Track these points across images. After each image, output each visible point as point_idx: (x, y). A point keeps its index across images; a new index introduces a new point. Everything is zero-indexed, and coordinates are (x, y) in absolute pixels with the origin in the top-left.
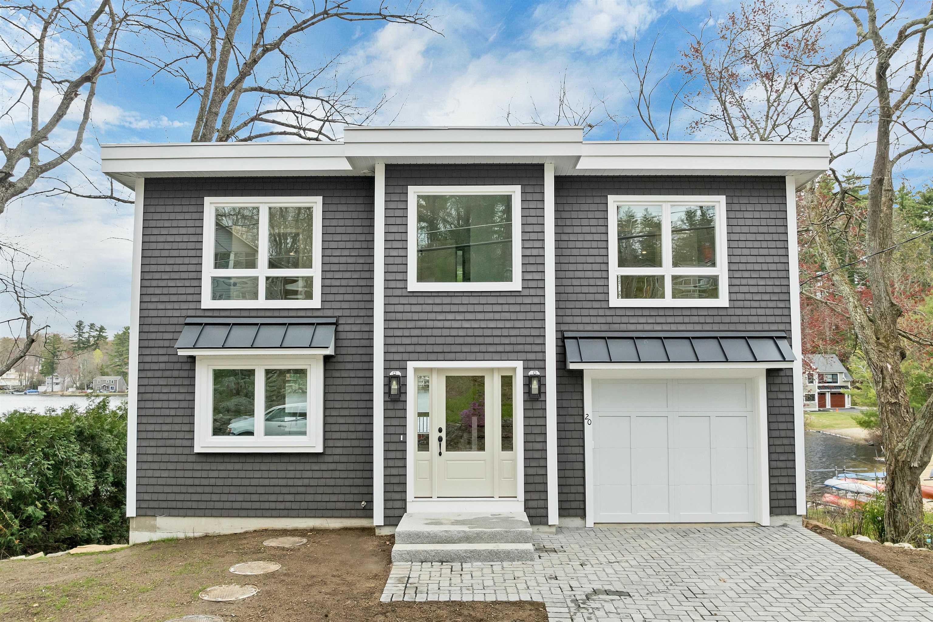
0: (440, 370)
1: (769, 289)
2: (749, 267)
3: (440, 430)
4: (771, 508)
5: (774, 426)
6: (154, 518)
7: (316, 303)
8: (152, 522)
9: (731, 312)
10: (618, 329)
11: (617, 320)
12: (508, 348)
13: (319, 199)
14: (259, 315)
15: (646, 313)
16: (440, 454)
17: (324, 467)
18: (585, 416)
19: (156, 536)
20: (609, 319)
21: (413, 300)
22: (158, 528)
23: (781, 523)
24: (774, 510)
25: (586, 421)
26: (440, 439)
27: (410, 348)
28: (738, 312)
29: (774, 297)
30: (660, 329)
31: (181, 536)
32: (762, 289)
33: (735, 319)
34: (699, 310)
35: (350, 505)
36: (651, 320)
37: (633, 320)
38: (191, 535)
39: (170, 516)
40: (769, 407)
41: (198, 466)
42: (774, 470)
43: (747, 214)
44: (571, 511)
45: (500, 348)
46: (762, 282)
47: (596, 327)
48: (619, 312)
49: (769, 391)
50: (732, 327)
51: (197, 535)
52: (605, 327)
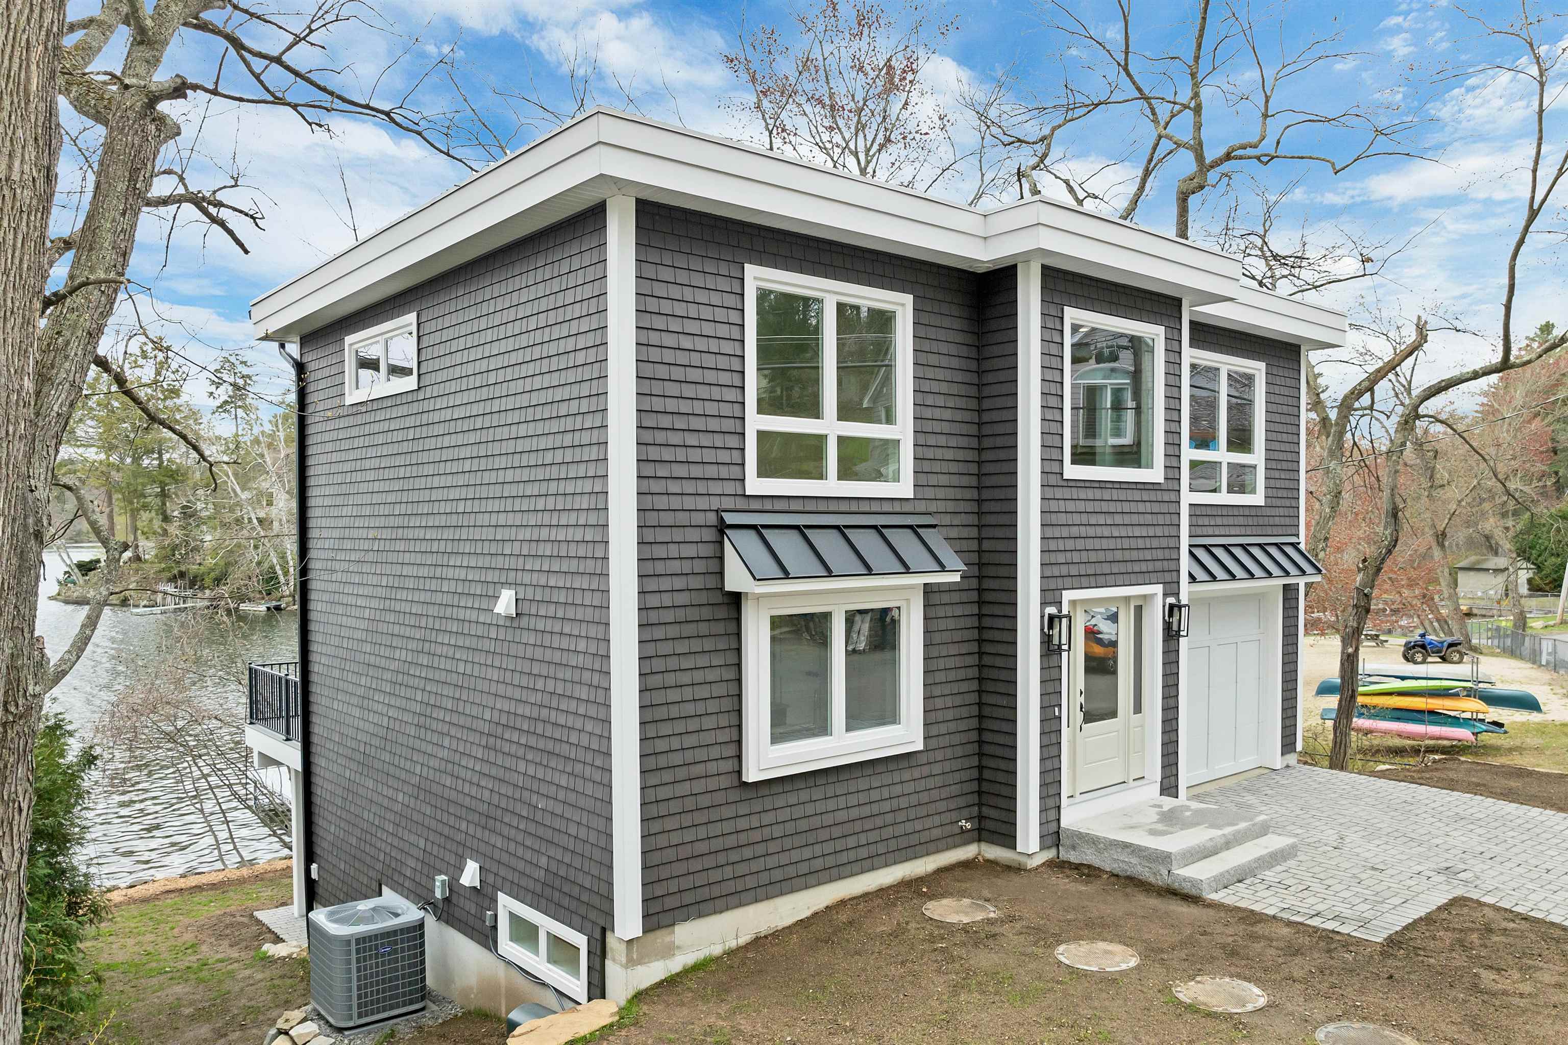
1: (1287, 484)
2: (1276, 456)
3: (1081, 694)
4: (1282, 747)
6: (670, 929)
7: (904, 488)
8: (668, 939)
9: (1264, 512)
12: (1151, 567)
13: (908, 299)
15: (1209, 511)
16: (1081, 729)
17: (916, 773)
19: (676, 964)
21: (1067, 493)
22: (678, 947)
26: (1081, 707)
27: (1064, 570)
28: (1268, 512)
29: (1290, 494)
30: (1218, 533)
31: (717, 950)
32: (1283, 484)
33: (1266, 521)
34: (1244, 508)
35: (948, 830)
36: (1212, 521)
37: (1200, 521)
38: (733, 944)
39: (700, 916)
41: (743, 809)
42: (1284, 702)
43: (1276, 389)
45: (1143, 567)
46: (1283, 475)
50: (1265, 531)
51: (742, 941)
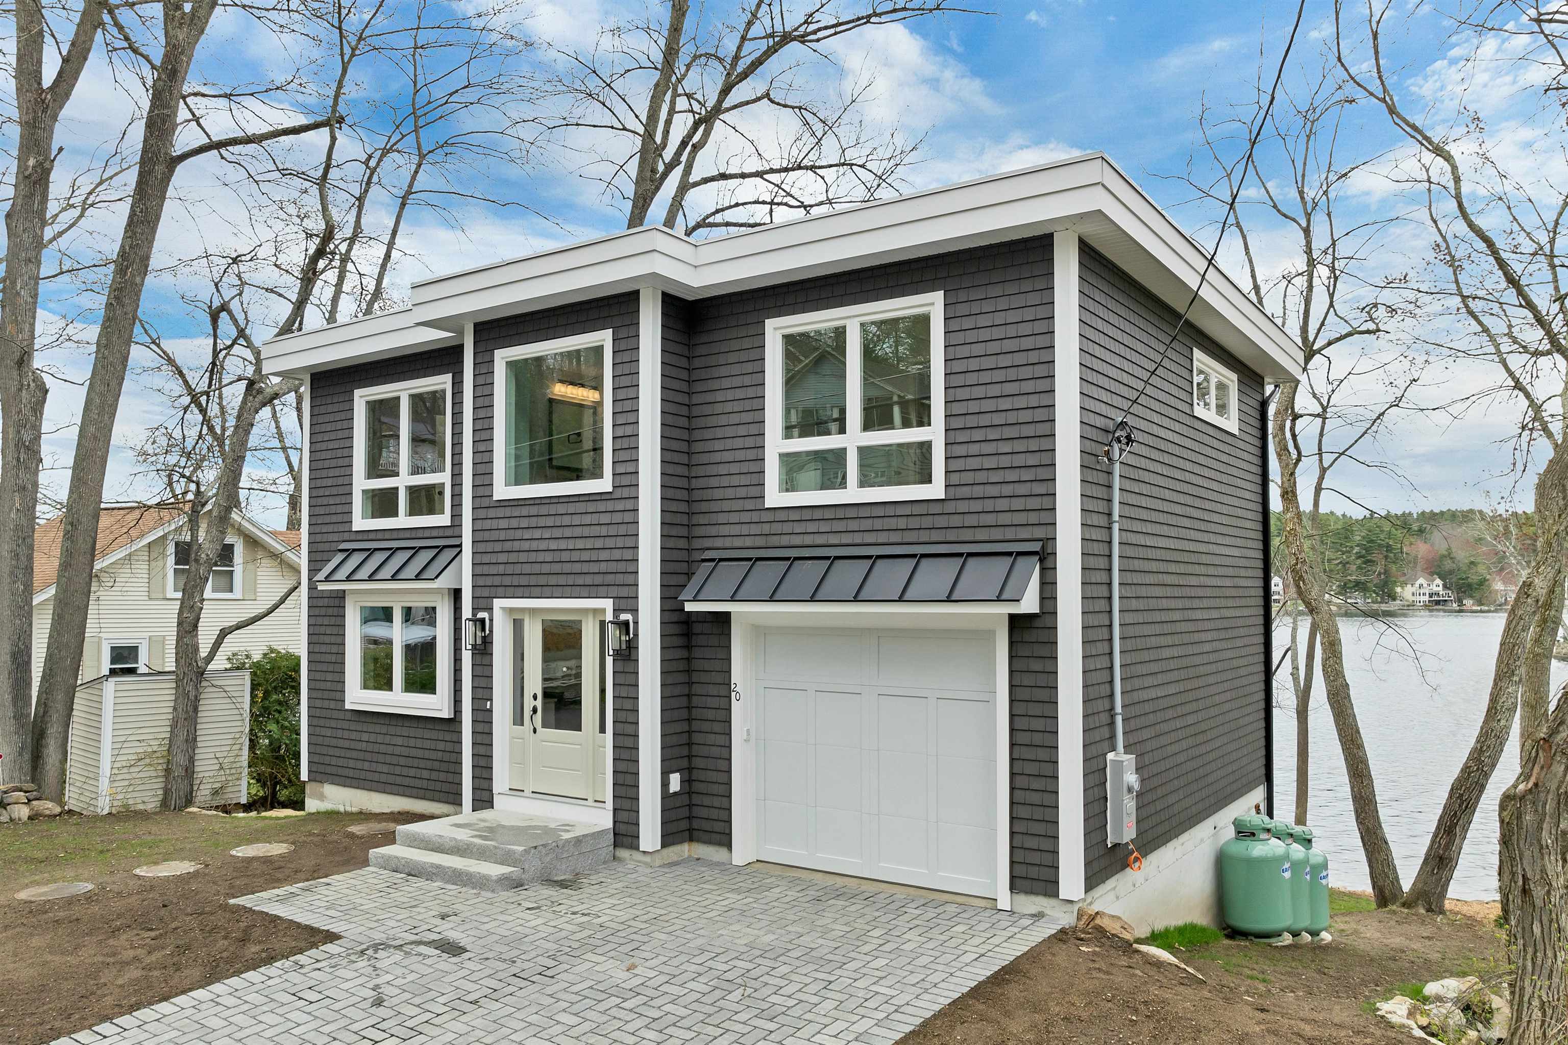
0: (533, 611)
1: (1019, 460)
2: (985, 420)
3: (535, 697)
4: (1012, 877)
5: (1021, 723)
7: (446, 518)
9: (950, 507)
10: (778, 544)
11: (777, 528)
12: (598, 579)
14: (400, 537)
15: (818, 514)
16: (535, 731)
18: (733, 686)
20: (766, 528)
21: (500, 512)
23: (1033, 910)
24: (1017, 883)
25: (733, 694)
26: (535, 710)
27: (497, 581)
28: (963, 506)
29: (1027, 475)
30: (836, 542)
32: (1005, 461)
33: (956, 521)
34: (897, 506)
36: (824, 527)
37: (799, 528)
40: (1012, 686)
42: (1019, 806)
43: (983, 321)
44: (714, 836)
45: (588, 580)
46: (1006, 447)
47: (748, 542)
48: (782, 516)
49: (1012, 657)
50: (951, 536)
52: (760, 542)
